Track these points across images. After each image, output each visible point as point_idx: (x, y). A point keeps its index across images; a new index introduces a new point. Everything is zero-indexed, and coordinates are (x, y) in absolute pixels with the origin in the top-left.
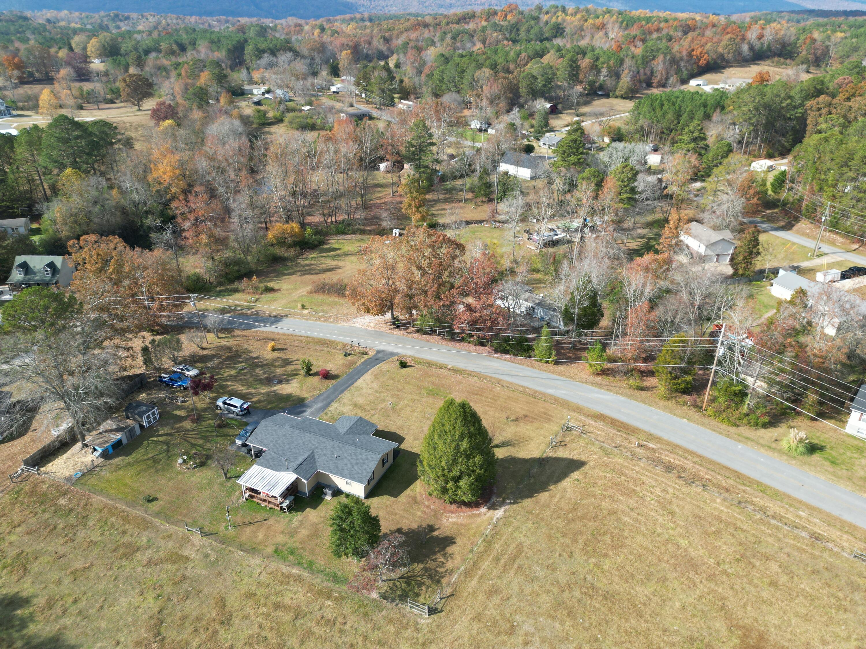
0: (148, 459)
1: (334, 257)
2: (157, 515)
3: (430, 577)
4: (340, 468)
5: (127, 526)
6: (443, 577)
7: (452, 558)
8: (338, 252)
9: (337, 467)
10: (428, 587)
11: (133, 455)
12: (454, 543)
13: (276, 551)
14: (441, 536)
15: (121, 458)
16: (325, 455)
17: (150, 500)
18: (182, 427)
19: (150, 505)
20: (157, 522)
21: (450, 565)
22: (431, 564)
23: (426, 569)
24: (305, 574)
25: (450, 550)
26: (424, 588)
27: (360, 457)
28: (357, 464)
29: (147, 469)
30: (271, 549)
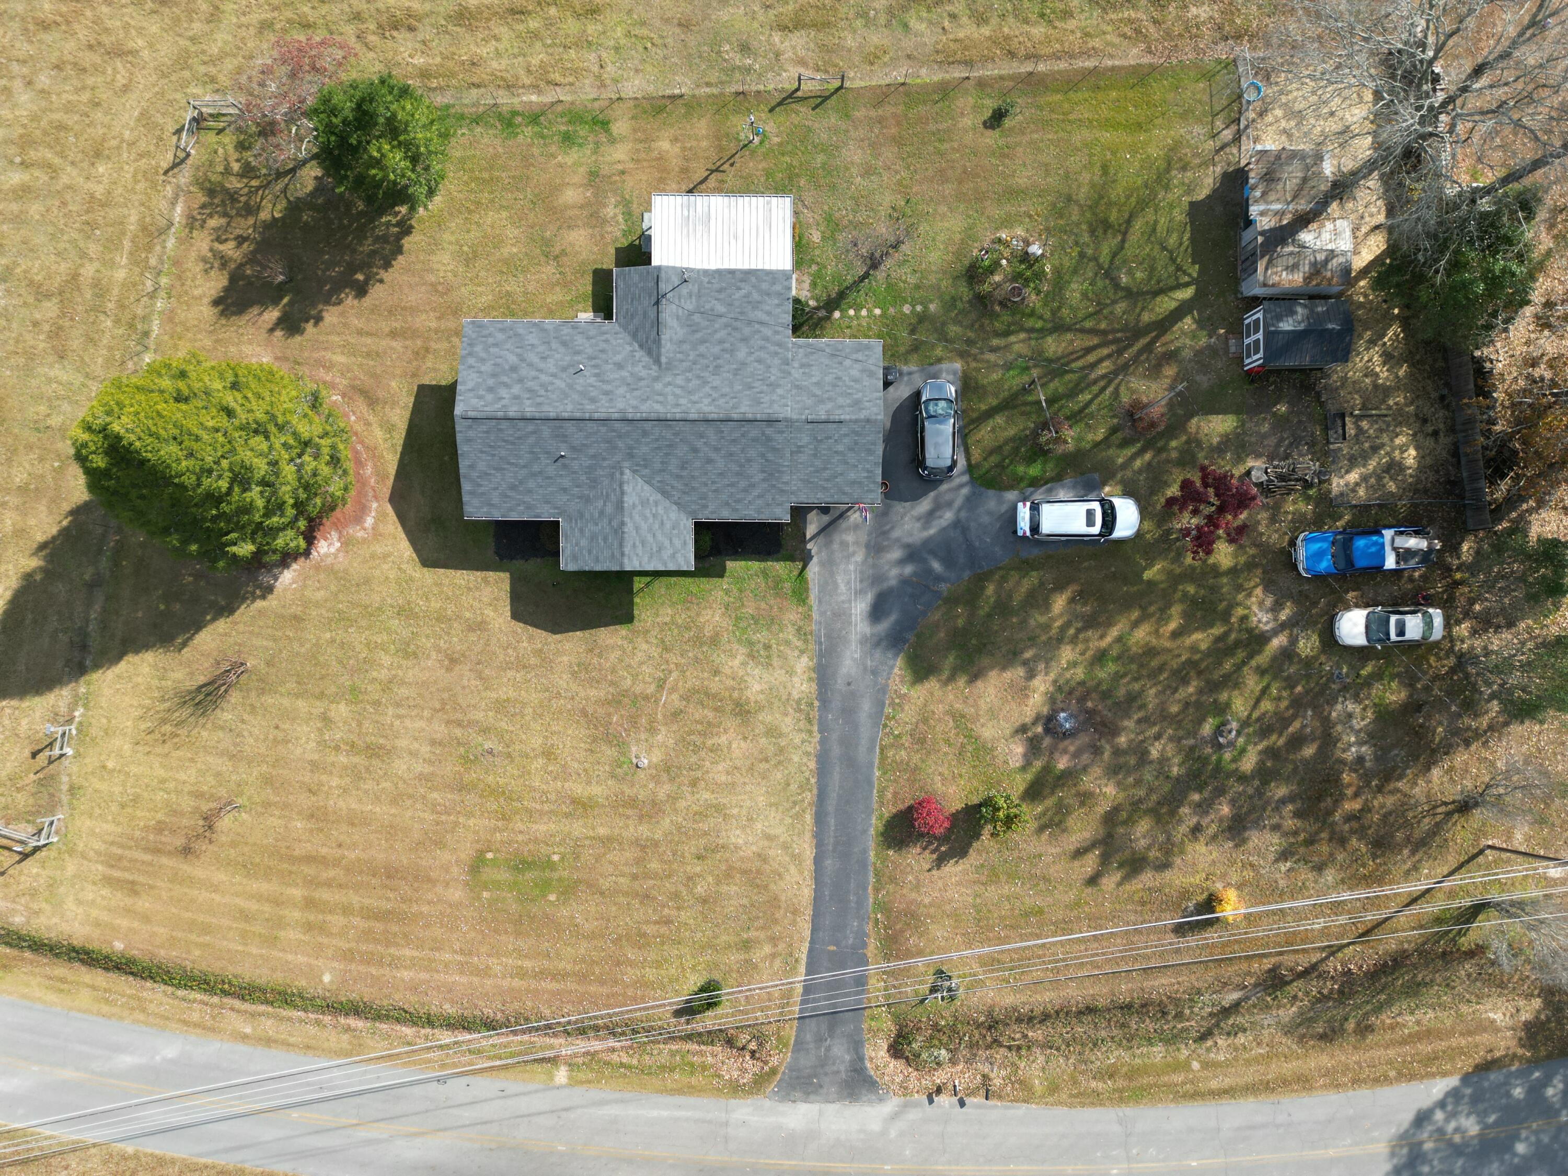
0: (1129, 222)
2: (945, 91)
3: (232, 197)
4: (554, 345)
5: (987, 33)
6: (203, 206)
7: (204, 260)
9: (564, 344)
10: (227, 171)
11: (1179, 215)
12: (216, 302)
13: (605, 124)
14: (255, 310)
15: (1202, 194)
17: (997, 118)
19: (990, 104)
20: (929, 76)
21: (203, 243)
22: (245, 226)
23: (250, 210)
24: (505, 100)
25: (216, 283)
26: (236, 167)
29: (1100, 195)
30: (620, 127)
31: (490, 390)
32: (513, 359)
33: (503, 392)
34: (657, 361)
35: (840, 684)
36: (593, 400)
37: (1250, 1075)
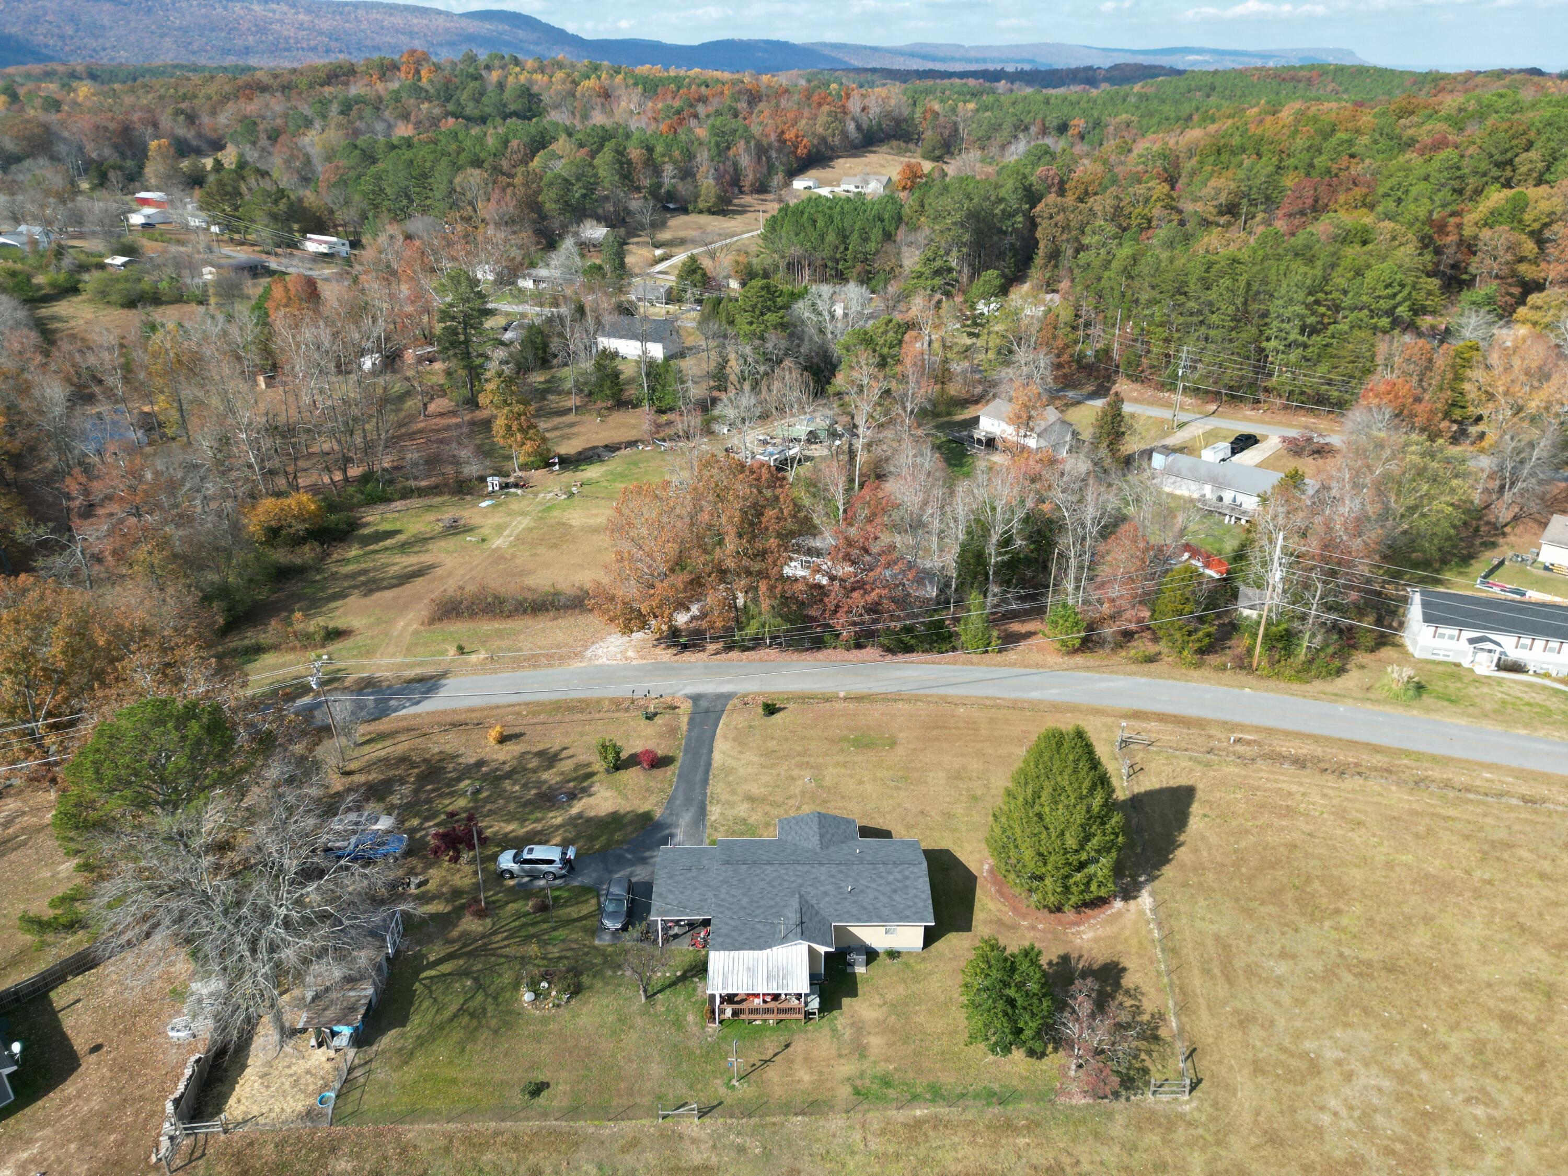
0: (455, 1016)
1: (404, 547)
2: (574, 1112)
3: (1139, 1036)
4: (870, 908)
5: (531, 1157)
6: (1157, 1028)
7: (1143, 994)
8: (401, 538)
9: (864, 908)
10: (1149, 1053)
11: (415, 1019)
12: (1124, 970)
13: (857, 1092)
14: (1097, 965)
15: (393, 1033)
16: (826, 894)
17: (537, 1089)
18: (464, 934)
19: (542, 1099)
20: (586, 1126)
21: (1149, 1006)
22: (1121, 1015)
24: (942, 1110)
25: (1128, 981)
26: (1143, 1056)
27: (891, 878)
28: (895, 891)
29: (472, 1035)
30: (844, 1092)
31: (907, 878)
32: (897, 898)
33: (899, 876)
34: (801, 897)
35: (693, 809)
36: (841, 872)
37: (495, 712)
